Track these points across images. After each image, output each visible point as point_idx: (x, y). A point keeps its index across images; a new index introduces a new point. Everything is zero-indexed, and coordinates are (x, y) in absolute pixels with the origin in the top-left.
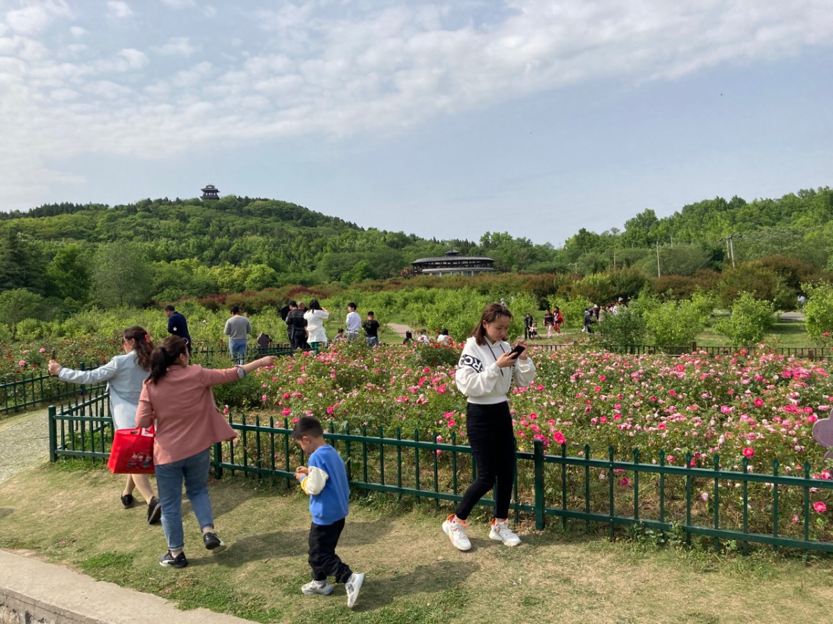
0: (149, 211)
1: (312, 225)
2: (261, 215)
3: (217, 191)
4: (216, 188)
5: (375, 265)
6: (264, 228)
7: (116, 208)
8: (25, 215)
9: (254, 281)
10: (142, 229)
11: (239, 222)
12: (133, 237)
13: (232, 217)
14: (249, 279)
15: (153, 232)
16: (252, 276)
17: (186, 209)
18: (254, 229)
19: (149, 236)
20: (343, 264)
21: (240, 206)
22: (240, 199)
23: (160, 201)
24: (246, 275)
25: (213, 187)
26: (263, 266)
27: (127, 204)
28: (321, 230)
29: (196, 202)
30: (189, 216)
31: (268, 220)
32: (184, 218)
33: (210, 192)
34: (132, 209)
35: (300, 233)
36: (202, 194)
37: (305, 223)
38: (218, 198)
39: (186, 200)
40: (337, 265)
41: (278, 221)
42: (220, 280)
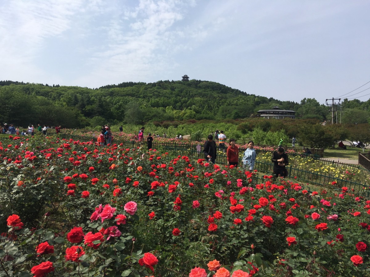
0: (160, 86)
4: (188, 76)
5: (241, 112)
7: (149, 84)
8: (116, 86)
10: (156, 93)
12: (152, 96)
17: (175, 85)
19: (158, 96)
21: (197, 84)
22: (197, 81)
29: (179, 82)
30: (175, 88)
33: (186, 78)
34: (154, 85)
36: (182, 79)
37: (222, 92)
38: (188, 81)
39: (176, 81)
40: (226, 111)
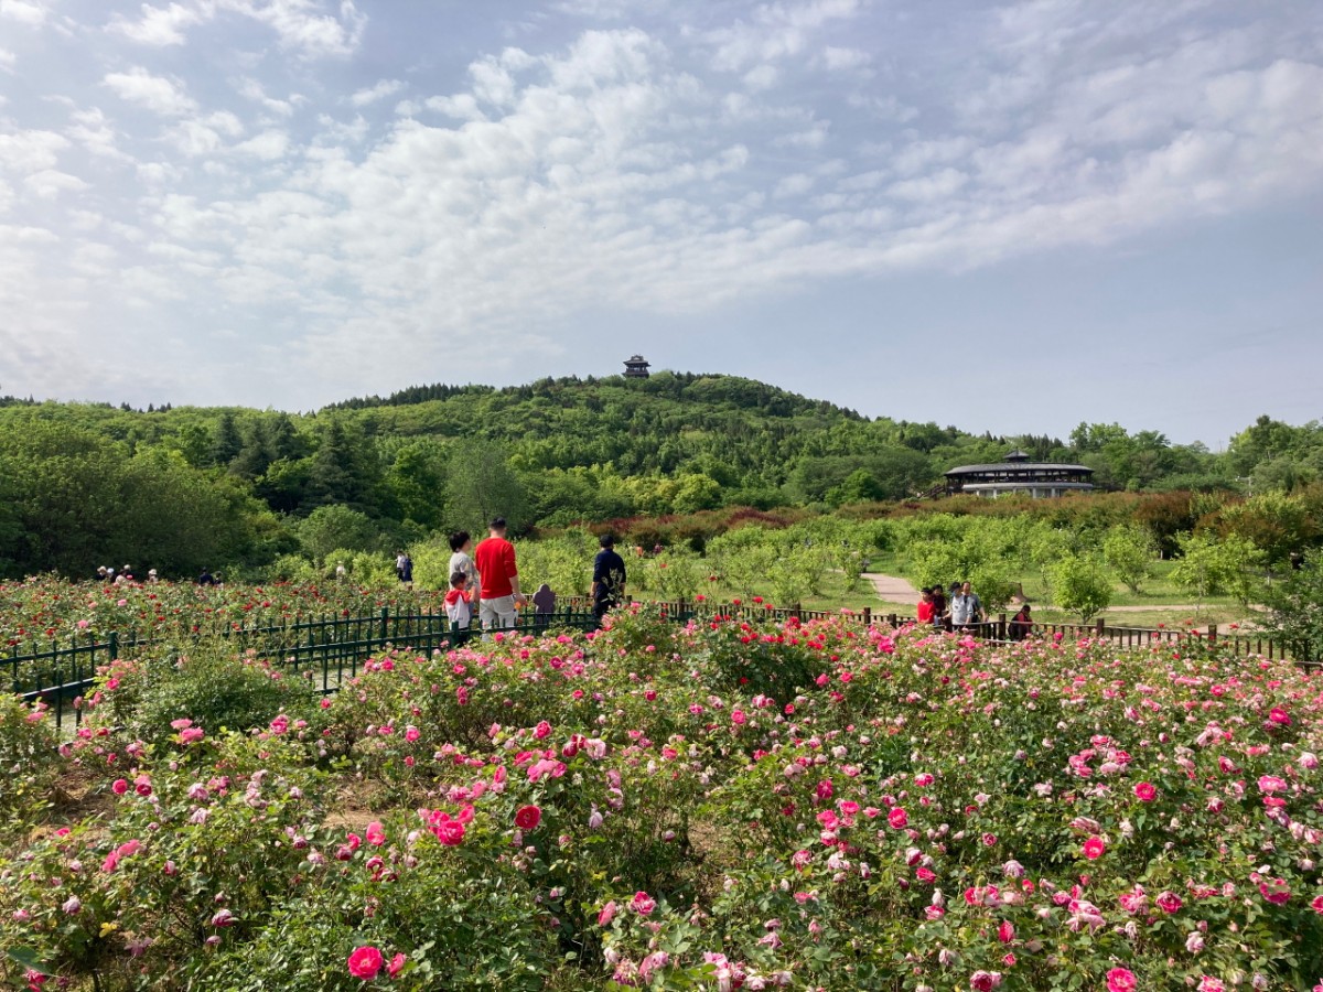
1: (786, 413)
2: (709, 399)
3: (646, 365)
4: (645, 360)
5: (883, 477)
6: (713, 420)
7: (505, 391)
8: (385, 403)
9: (687, 500)
10: (537, 421)
11: (674, 411)
13: (667, 403)
14: (679, 497)
15: (552, 425)
16: (684, 493)
17: (601, 392)
18: (697, 422)
19: (544, 432)
20: (829, 474)
21: (678, 387)
22: (679, 376)
23: (565, 381)
24: (676, 490)
25: (641, 358)
26: (700, 476)
27: (519, 386)
28: (798, 421)
29: (616, 382)
30: (604, 403)
31: (720, 406)
32: (596, 405)
33: (637, 367)
34: (525, 393)
35: (766, 427)
36: (624, 368)
37: (774, 412)
38: (647, 376)
39: (602, 379)
40: (819, 476)
41: (734, 408)
42: (638, 497)
